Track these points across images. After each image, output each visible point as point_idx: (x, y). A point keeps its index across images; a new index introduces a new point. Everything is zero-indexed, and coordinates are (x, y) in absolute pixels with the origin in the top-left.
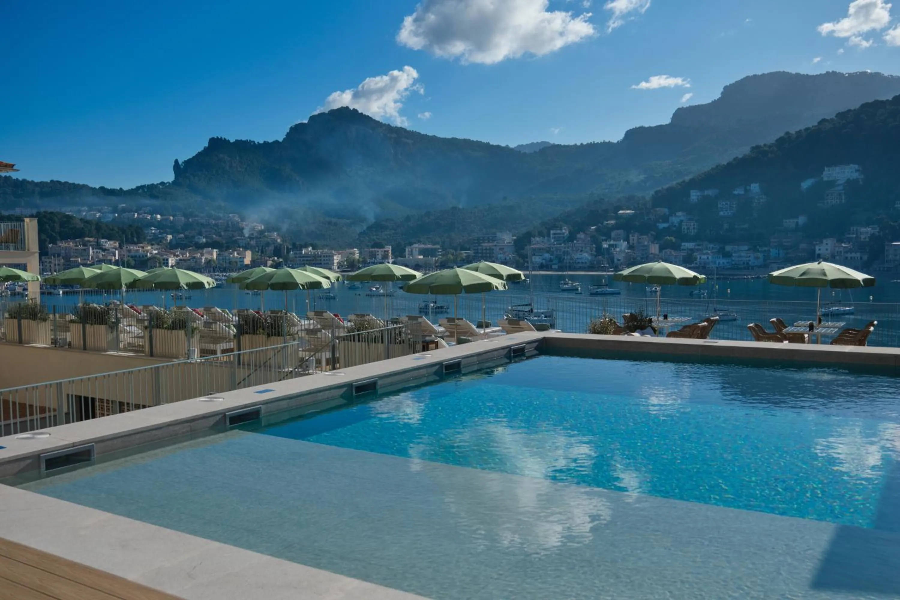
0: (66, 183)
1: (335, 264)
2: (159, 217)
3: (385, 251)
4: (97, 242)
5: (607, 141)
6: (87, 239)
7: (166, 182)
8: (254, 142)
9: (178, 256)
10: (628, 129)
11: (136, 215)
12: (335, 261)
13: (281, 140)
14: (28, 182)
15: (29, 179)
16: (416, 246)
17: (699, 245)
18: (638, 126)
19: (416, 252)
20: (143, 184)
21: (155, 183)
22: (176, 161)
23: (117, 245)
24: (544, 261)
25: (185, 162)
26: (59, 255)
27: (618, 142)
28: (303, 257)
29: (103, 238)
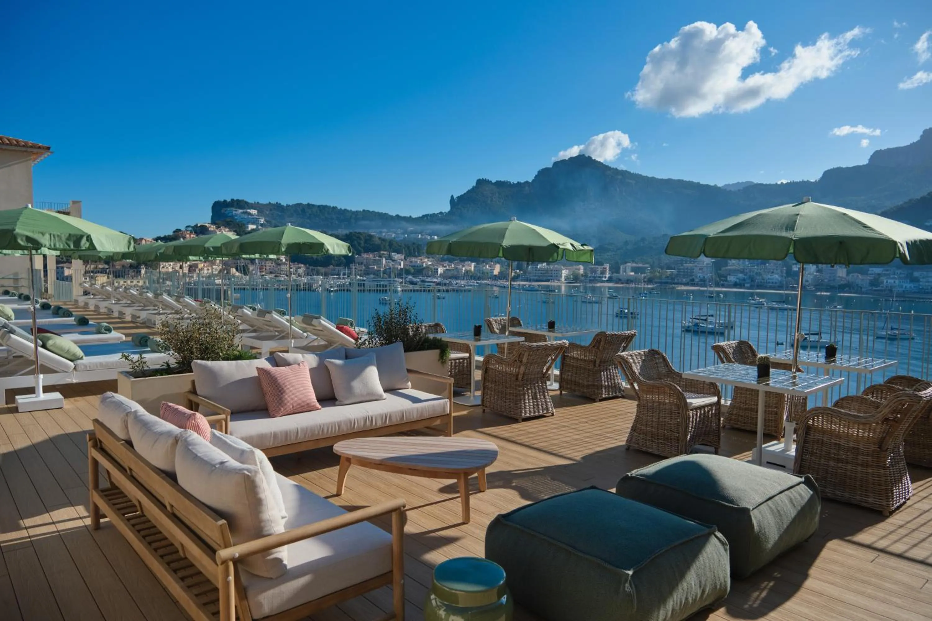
0: (373, 212)
1: (563, 277)
2: (436, 237)
3: (604, 268)
4: (389, 255)
5: (805, 180)
6: (382, 252)
7: (443, 212)
8: (510, 182)
9: (445, 267)
10: (826, 169)
11: (420, 236)
12: (563, 275)
13: (530, 181)
14: (348, 211)
15: (349, 209)
16: (629, 264)
17: (887, 270)
18: (835, 167)
19: (628, 270)
20: (427, 213)
21: (436, 213)
22: (452, 197)
23: (403, 257)
24: (738, 280)
25: (458, 197)
26: (362, 263)
27: (816, 181)
28: (539, 270)
29: (393, 252)
